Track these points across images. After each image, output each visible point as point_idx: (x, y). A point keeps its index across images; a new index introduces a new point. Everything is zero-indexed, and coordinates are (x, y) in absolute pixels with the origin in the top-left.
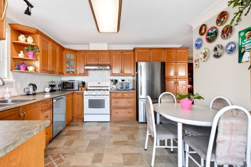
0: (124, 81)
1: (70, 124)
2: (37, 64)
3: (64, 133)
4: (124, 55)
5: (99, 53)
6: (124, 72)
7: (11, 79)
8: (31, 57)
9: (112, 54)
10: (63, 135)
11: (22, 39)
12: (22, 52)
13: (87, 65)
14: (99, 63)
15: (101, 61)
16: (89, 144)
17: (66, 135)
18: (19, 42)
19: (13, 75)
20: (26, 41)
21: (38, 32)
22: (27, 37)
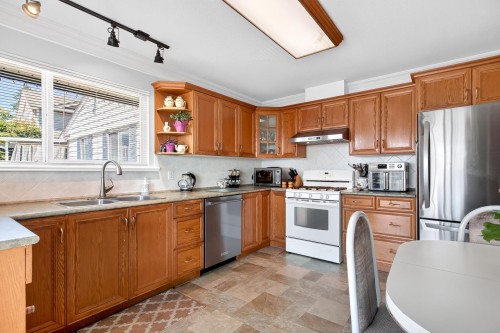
0: (384, 166)
1: (261, 251)
2: (191, 140)
3: (236, 265)
4: (386, 99)
5: (324, 106)
6: (385, 146)
7: (156, 166)
8: (179, 130)
9: (354, 104)
10: (230, 269)
11: (168, 103)
12: (166, 123)
13: (300, 135)
14: (324, 128)
15: (329, 122)
16: (253, 301)
17: (235, 270)
18: (164, 108)
19: (159, 159)
20: (174, 106)
21: (189, 87)
22: (174, 99)
